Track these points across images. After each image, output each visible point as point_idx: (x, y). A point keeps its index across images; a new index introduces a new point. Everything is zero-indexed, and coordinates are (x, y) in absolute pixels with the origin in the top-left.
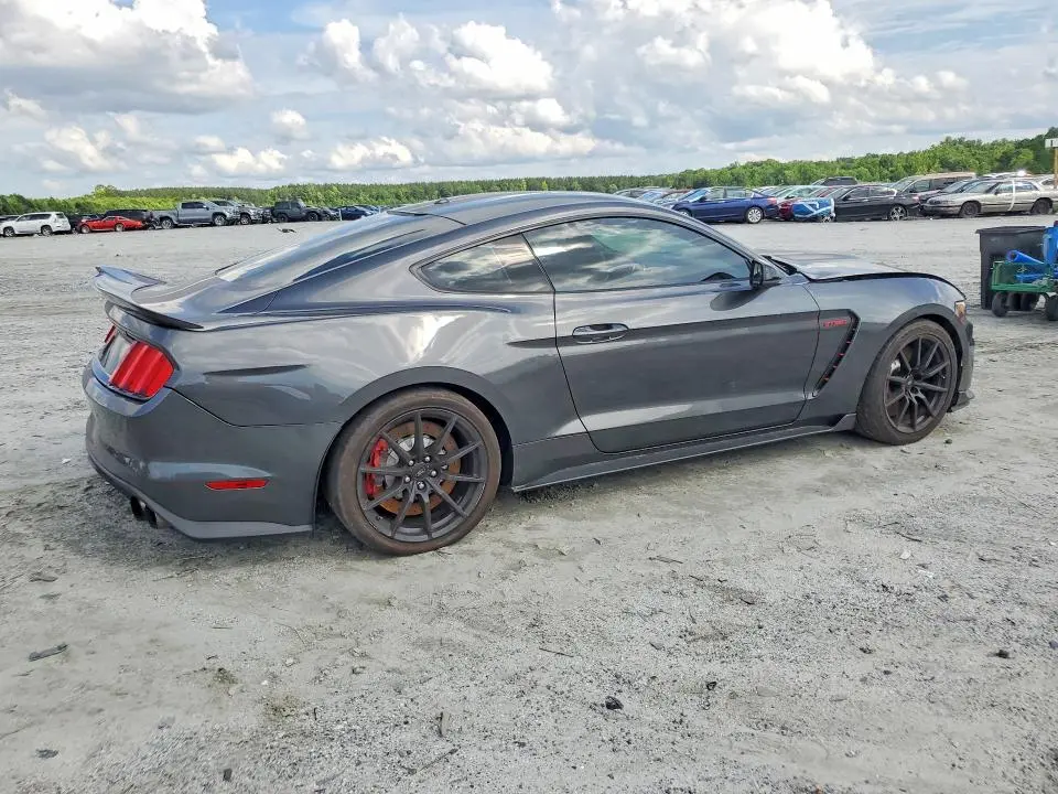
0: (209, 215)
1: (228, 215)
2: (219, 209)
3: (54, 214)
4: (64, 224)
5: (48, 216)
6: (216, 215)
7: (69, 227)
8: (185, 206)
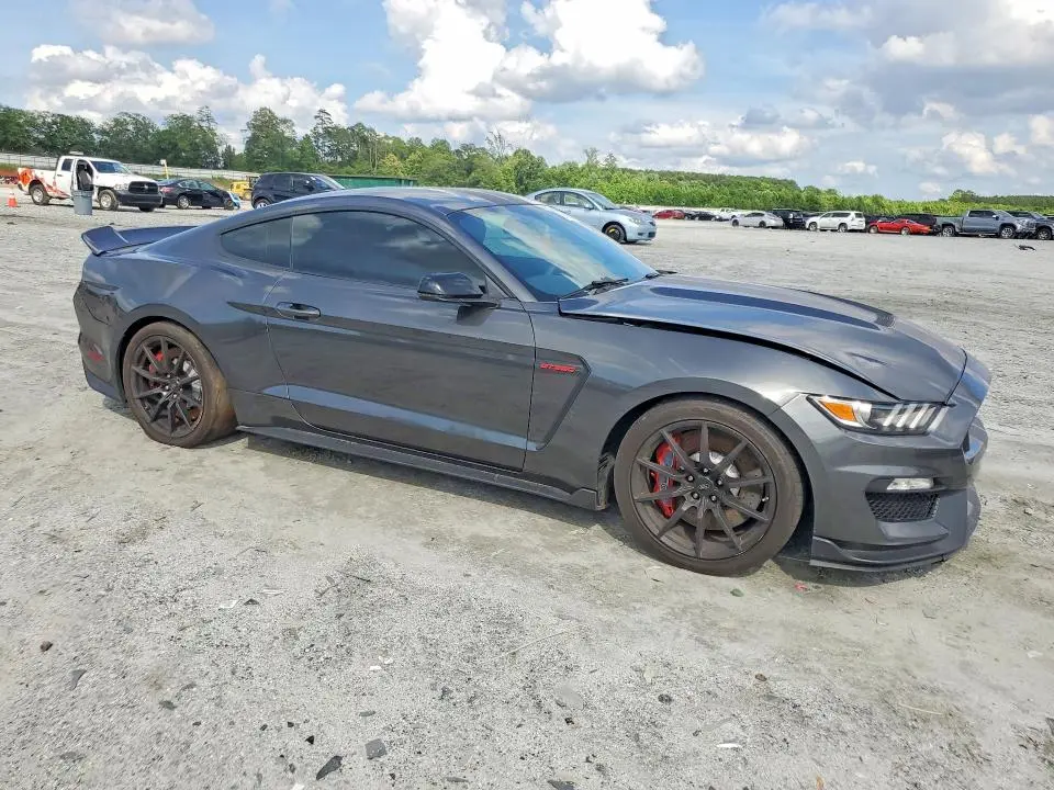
0: (995, 225)
1: (1019, 227)
2: (1011, 219)
3: (853, 213)
4: (860, 223)
5: (847, 215)
6: (1004, 226)
7: (863, 226)
8: (973, 213)
